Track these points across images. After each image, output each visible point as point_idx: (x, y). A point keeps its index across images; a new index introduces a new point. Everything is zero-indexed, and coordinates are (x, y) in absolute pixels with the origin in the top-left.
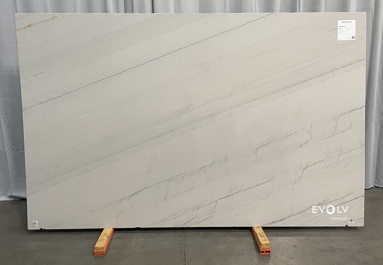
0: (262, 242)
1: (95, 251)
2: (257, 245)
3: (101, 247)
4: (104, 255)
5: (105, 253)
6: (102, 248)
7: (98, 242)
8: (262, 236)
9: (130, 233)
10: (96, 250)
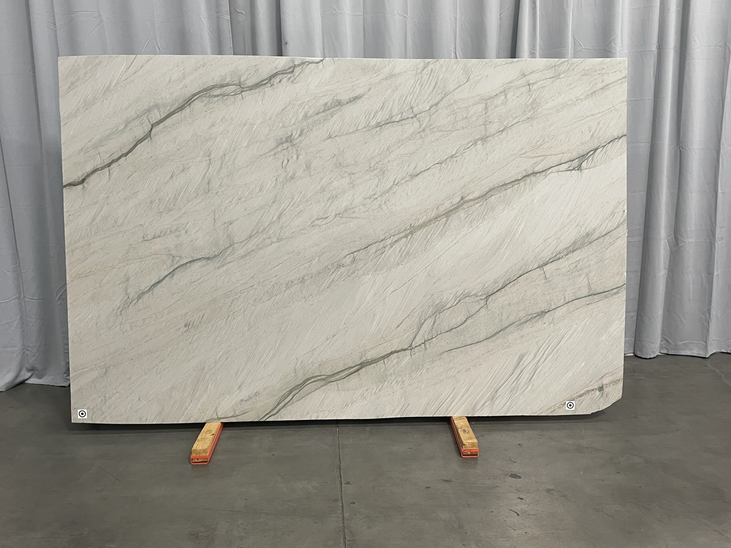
0: (465, 440)
1: (193, 455)
2: (457, 444)
3: (203, 449)
4: (207, 462)
5: (209, 459)
6: (205, 451)
7: (198, 443)
8: (467, 431)
9: (249, 429)
10: (195, 454)
